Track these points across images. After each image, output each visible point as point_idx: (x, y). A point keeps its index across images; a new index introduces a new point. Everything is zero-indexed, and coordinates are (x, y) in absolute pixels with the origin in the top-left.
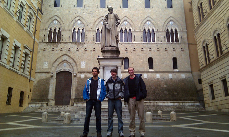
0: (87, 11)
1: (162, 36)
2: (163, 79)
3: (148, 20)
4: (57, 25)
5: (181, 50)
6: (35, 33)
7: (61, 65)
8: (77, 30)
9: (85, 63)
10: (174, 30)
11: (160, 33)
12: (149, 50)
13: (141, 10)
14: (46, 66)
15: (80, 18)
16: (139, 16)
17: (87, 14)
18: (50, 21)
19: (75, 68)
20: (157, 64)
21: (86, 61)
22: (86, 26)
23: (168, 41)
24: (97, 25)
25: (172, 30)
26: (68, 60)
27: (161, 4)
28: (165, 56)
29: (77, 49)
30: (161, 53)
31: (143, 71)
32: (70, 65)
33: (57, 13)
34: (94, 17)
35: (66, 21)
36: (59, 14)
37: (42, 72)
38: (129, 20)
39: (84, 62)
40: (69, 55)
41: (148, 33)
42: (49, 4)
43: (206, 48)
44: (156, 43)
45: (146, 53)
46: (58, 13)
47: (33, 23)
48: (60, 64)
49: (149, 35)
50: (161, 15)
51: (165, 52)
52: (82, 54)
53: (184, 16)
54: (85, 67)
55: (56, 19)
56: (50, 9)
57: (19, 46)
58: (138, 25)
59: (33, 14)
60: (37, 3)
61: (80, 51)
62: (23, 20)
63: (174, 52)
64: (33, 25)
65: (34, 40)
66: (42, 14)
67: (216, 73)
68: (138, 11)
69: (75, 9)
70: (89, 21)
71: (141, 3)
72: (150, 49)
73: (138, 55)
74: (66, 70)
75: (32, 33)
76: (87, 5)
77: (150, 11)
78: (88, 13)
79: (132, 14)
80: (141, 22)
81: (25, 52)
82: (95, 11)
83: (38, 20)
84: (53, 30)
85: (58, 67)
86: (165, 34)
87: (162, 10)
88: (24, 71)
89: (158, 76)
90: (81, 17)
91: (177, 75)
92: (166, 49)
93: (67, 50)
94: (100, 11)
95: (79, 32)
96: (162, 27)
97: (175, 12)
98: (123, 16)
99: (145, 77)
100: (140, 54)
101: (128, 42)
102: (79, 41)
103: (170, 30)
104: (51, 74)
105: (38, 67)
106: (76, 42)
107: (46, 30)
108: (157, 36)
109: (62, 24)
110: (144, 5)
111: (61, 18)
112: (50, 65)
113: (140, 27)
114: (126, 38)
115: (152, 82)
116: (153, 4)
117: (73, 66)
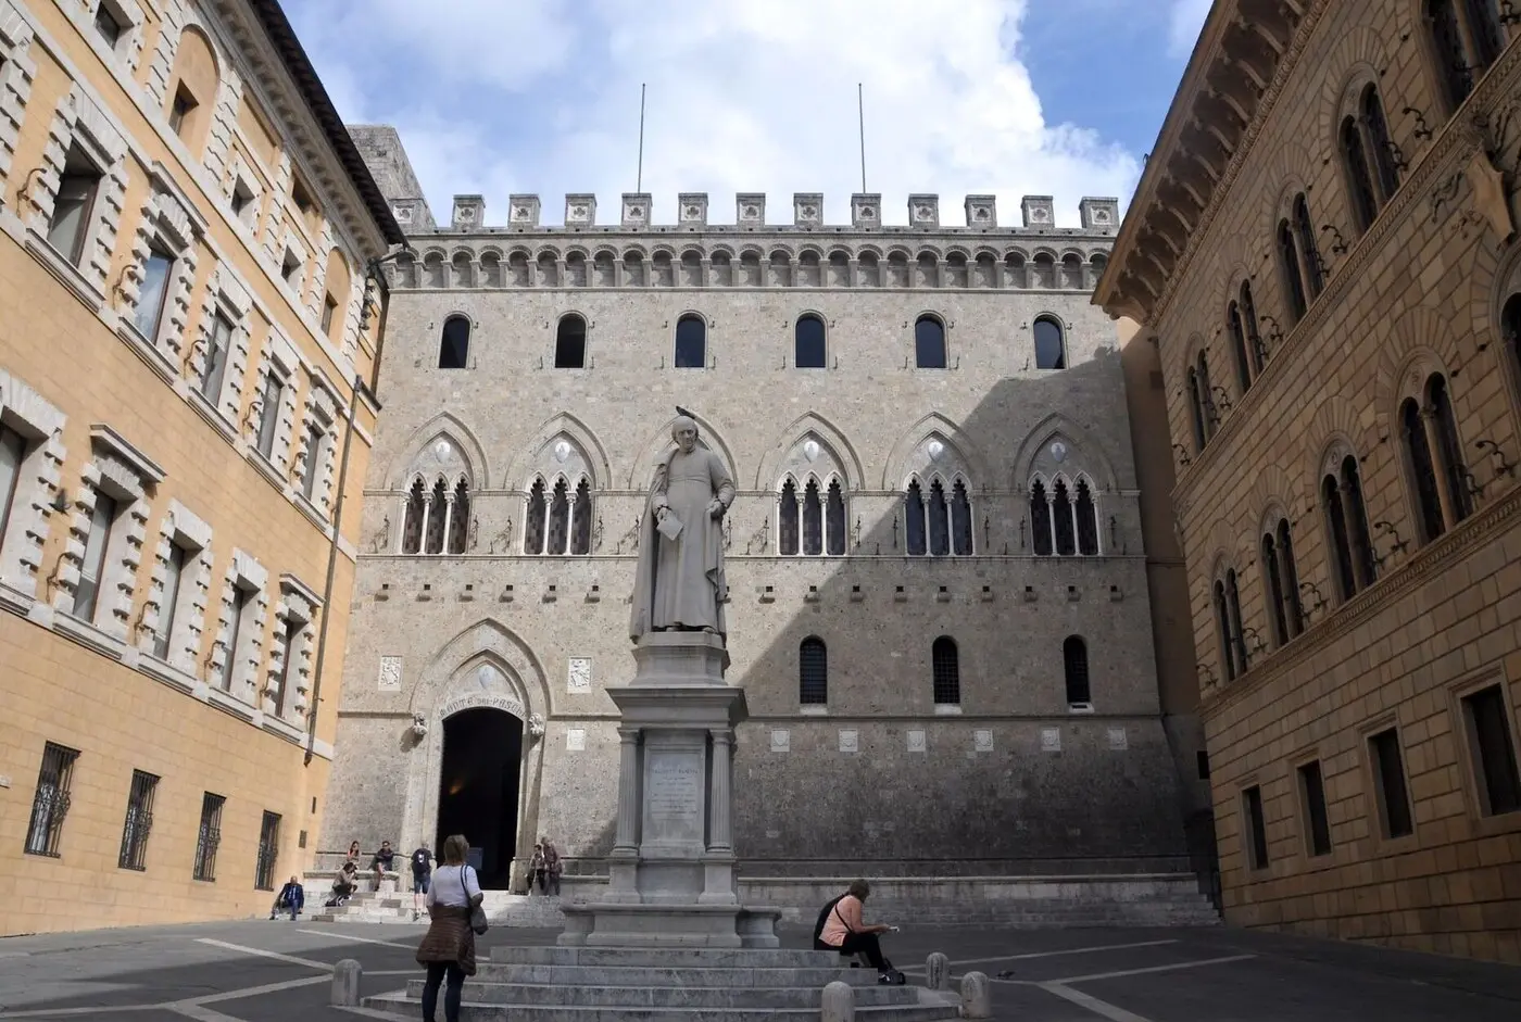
0: (605, 389)
1: (1005, 519)
2: (1010, 757)
3: (935, 433)
4: (449, 465)
5: (1108, 595)
6: (337, 510)
7: (464, 677)
8: (550, 489)
9: (588, 667)
10: (1070, 486)
11: (996, 506)
12: (935, 596)
13: (897, 377)
14: (390, 676)
15: (570, 427)
16: (882, 409)
17: (608, 404)
18: (416, 444)
19: (536, 694)
20: (982, 673)
21: (597, 655)
22: (599, 466)
23: (1042, 546)
25: (1060, 488)
26: (499, 649)
27: (1000, 346)
28: (1025, 627)
29: (551, 593)
30: (1000, 615)
31: (904, 711)
32: (513, 681)
33: (453, 400)
34: (642, 417)
35: (497, 442)
36: (461, 406)
37: (373, 715)
38: (828, 435)
39: (584, 661)
40: (509, 625)
41: (931, 504)
42: (416, 358)
43: (1226, 594)
44: (978, 560)
45: (923, 614)
46: (456, 401)
47: (331, 461)
48: (464, 671)
49: (939, 513)
50: (1001, 405)
51: (1025, 609)
52: (577, 617)
53: (1123, 411)
54: (587, 690)
55: (444, 434)
56: (415, 379)
57: (258, 583)
58: (876, 463)
59: (329, 409)
60: (351, 352)
61: (562, 601)
62: (278, 448)
63: (1074, 607)
64: (331, 470)
65: (334, 544)
66: (379, 407)
67: (1275, 730)
68: (881, 383)
69: (546, 378)
70: (613, 442)
71: (894, 339)
72: (943, 589)
73: (877, 627)
74: (491, 705)
75: (325, 511)
76: (607, 357)
77: (944, 383)
78: (613, 400)
79: (848, 399)
80: (891, 441)
81: (286, 613)
82: (649, 388)
83: (354, 437)
84: (427, 494)
85: (451, 687)
86: (1024, 511)
87: (1007, 382)
88: (279, 711)
89: (984, 738)
90: (572, 418)
91: (1086, 731)
92: (1029, 589)
93: (498, 595)
94: (677, 385)
95: (560, 498)
96: (1005, 472)
97: (1076, 390)
98: (798, 412)
99: (912, 748)
100: (890, 617)
101: (824, 553)
102: (560, 548)
103: (1049, 487)
104: (415, 723)
105: (351, 684)
106: (544, 553)
107: (396, 492)
108: (977, 518)
109: (474, 457)
110: (912, 354)
111: (472, 427)
112: (408, 676)
113: (887, 473)
114: (813, 534)
115: (953, 774)
116: (959, 348)
117: (526, 683)
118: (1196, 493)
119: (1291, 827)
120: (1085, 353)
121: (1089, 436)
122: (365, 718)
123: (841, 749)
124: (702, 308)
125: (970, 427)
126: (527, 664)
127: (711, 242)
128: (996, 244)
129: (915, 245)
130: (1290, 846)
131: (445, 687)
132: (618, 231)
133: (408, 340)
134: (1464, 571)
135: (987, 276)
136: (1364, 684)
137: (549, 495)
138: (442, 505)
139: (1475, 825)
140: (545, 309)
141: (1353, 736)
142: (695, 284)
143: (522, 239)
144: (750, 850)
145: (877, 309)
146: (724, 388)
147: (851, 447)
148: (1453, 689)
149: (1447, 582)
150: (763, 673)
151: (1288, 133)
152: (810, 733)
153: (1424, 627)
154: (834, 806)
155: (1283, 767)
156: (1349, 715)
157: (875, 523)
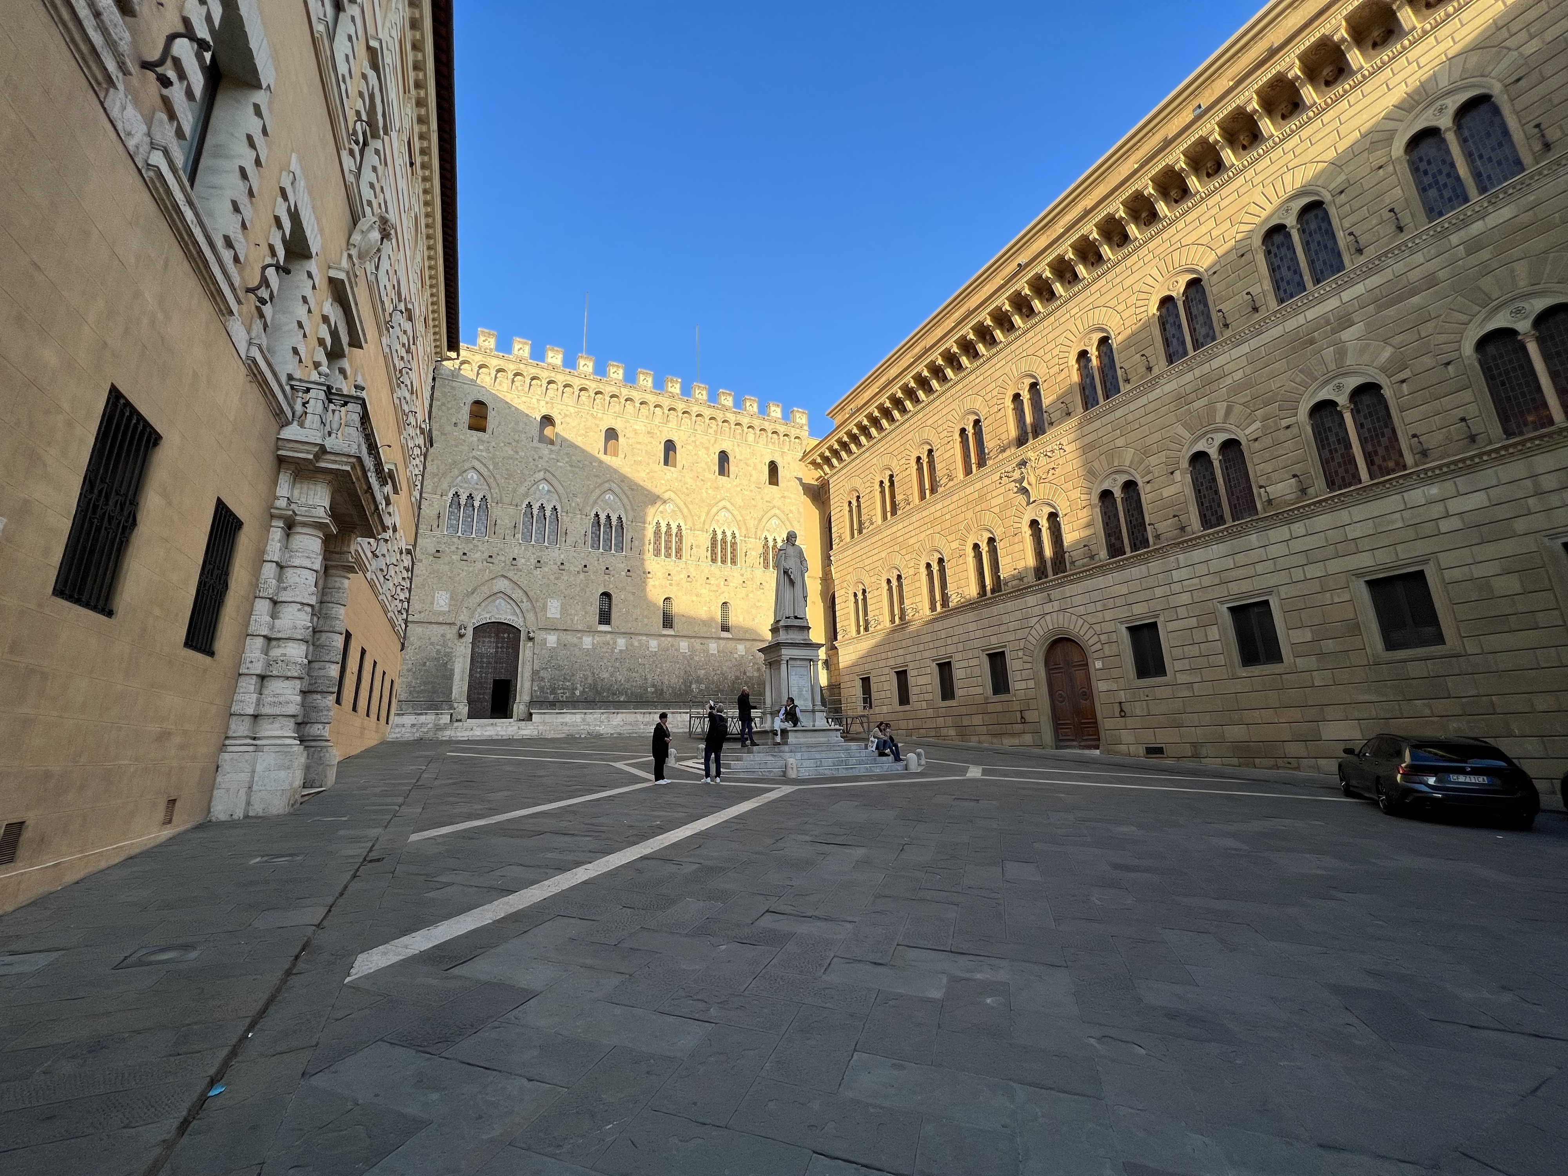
0: (567, 459)
1: (754, 552)
2: (752, 657)
3: (725, 508)
4: (476, 487)
7: (486, 606)
8: (536, 508)
9: (558, 604)
11: (750, 545)
12: (722, 583)
13: (709, 478)
14: (442, 601)
15: (548, 476)
16: (702, 493)
17: (569, 468)
18: (456, 472)
19: (530, 617)
20: (741, 619)
21: (562, 598)
22: (565, 501)
23: (766, 566)
24: (595, 502)
26: (509, 592)
27: (754, 472)
28: (759, 601)
29: (538, 565)
30: (749, 594)
31: (708, 635)
32: (516, 608)
34: (588, 479)
35: (506, 477)
36: (484, 454)
37: (430, 623)
38: (678, 501)
39: (556, 601)
40: (515, 579)
41: (721, 540)
42: (454, 420)
43: (860, 598)
44: (740, 569)
45: (717, 591)
46: (481, 451)
48: (486, 603)
49: (724, 546)
50: (753, 499)
51: (759, 592)
52: (552, 577)
53: (802, 510)
54: (558, 616)
55: (474, 468)
56: (454, 433)
58: (699, 518)
61: (544, 569)
68: (703, 480)
69: (534, 447)
70: (572, 488)
71: (709, 460)
72: (726, 580)
73: (697, 595)
74: (502, 621)
76: (569, 442)
77: (729, 484)
78: (571, 466)
79: (687, 485)
80: (706, 509)
82: (591, 463)
84: (463, 501)
85: (479, 610)
86: (760, 548)
87: (756, 489)
89: (740, 649)
90: (549, 472)
92: (761, 584)
93: (508, 562)
94: (605, 464)
95: (541, 514)
96: (753, 530)
97: (784, 497)
98: (664, 488)
99: (711, 652)
100: (704, 591)
101: (674, 558)
102: (541, 540)
103: (770, 540)
104: (460, 629)
105: (416, 605)
106: (533, 543)
107: (444, 497)
108: (741, 549)
109: (493, 485)
110: (717, 468)
111: (491, 467)
112: (453, 602)
113: (704, 524)
114: (668, 548)
115: (729, 664)
116: (737, 469)
117: (524, 610)
118: (846, 554)
119: (888, 694)
120: (789, 481)
121: (788, 519)
122: (425, 625)
123: (681, 651)
124: (618, 426)
125: (740, 507)
126: (525, 600)
127: (625, 392)
128: (756, 423)
129: (721, 416)
130: (886, 701)
131: (476, 610)
132: (576, 374)
133: (448, 409)
134: (995, 610)
135: (751, 437)
136: (938, 644)
137: (535, 511)
138: (471, 509)
139: (987, 698)
140: (534, 409)
141: (928, 662)
142: (615, 412)
143: (522, 366)
144: (641, 697)
145: (701, 443)
146: (629, 470)
147: (688, 509)
148: (983, 650)
149: (986, 612)
150: (646, 613)
151: (929, 422)
152: (666, 642)
153: (972, 627)
154: (678, 677)
155: (887, 671)
156: (927, 654)
157: (698, 547)
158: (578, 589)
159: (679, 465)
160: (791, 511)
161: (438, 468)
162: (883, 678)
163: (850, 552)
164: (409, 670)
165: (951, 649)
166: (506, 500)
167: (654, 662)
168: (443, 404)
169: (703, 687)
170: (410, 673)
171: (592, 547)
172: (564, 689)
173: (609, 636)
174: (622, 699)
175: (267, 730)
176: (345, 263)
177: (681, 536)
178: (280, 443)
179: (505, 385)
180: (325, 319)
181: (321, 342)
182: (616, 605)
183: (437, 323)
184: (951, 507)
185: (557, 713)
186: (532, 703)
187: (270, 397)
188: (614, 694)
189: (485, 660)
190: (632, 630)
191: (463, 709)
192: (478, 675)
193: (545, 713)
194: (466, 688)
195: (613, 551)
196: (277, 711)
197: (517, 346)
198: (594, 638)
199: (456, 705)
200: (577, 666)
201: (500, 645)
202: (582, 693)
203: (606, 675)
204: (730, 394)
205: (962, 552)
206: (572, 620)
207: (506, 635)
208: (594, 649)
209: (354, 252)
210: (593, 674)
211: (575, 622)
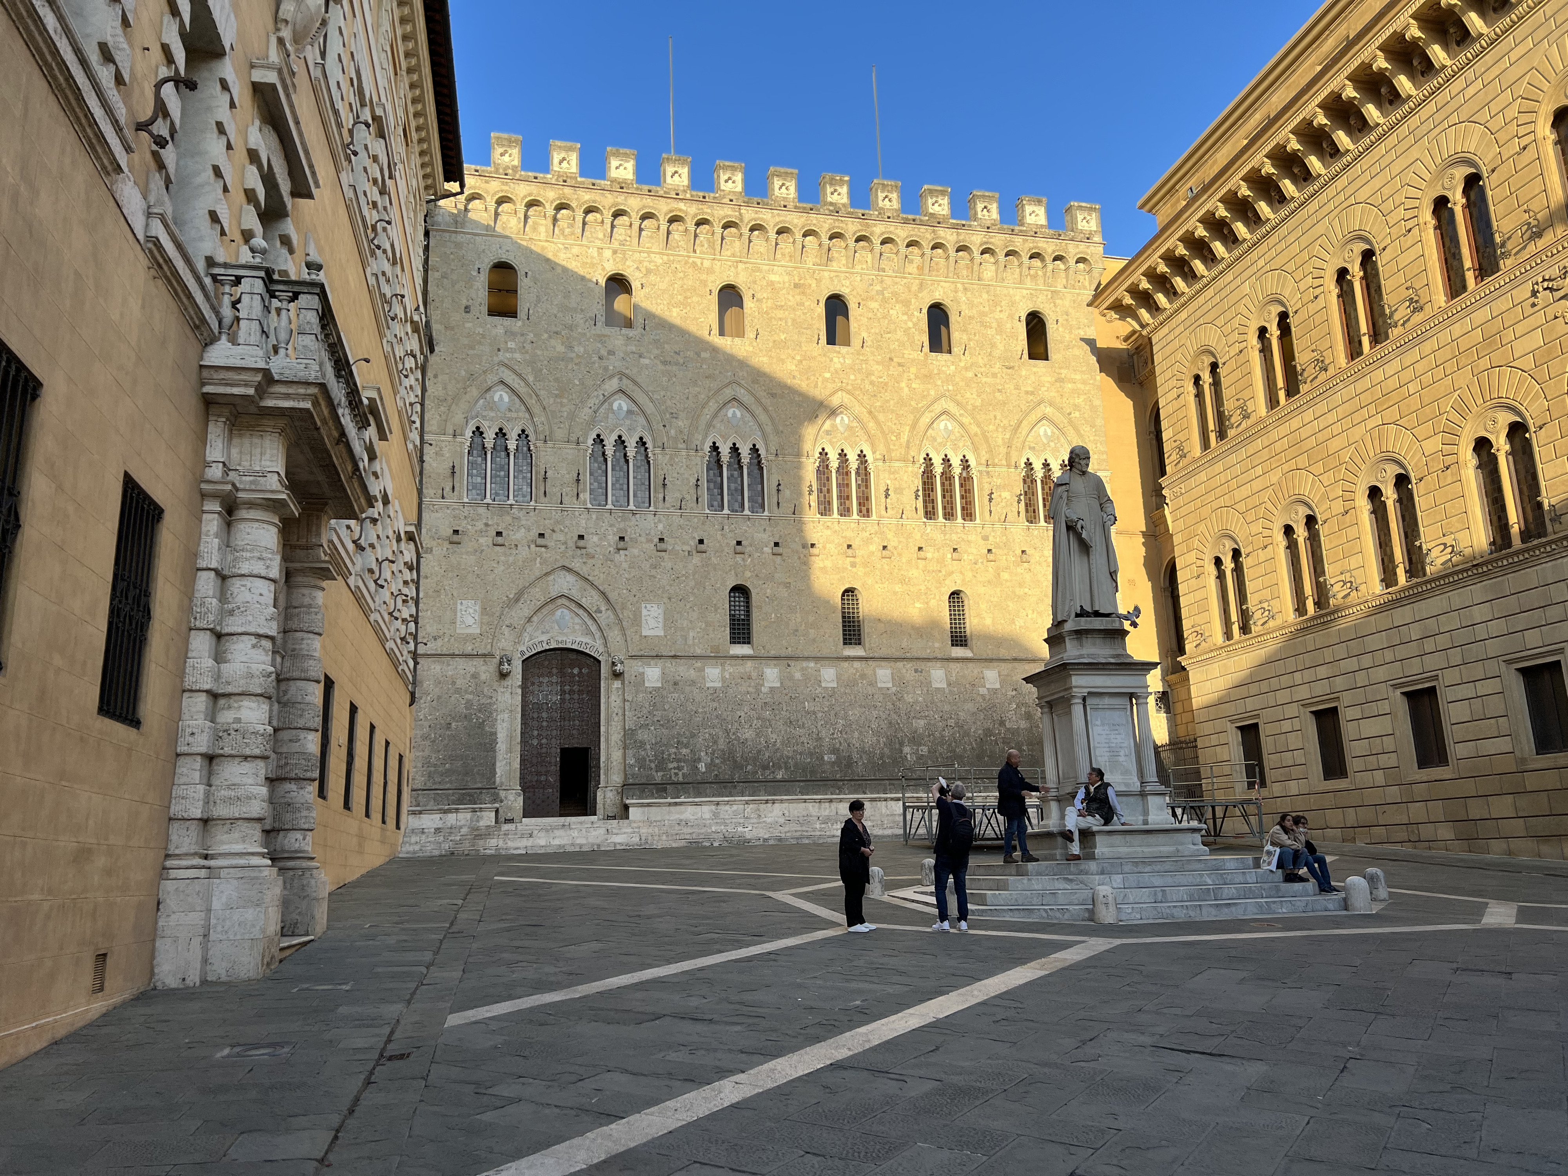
0: (656, 352)
1: (1005, 492)
2: (1014, 693)
3: (945, 412)
4: (509, 415)
7: (541, 621)
8: (609, 445)
9: (660, 611)
10: (1055, 466)
11: (997, 479)
12: (949, 556)
13: (913, 360)
14: (468, 618)
15: (626, 384)
16: (902, 389)
17: (661, 367)
18: (474, 392)
19: (614, 636)
20: (988, 622)
21: (666, 600)
22: (658, 426)
23: (1032, 516)
25: (1045, 465)
26: (575, 594)
27: (998, 337)
28: (1021, 585)
29: (622, 544)
30: (1002, 574)
31: (927, 653)
32: (590, 622)
33: (508, 350)
34: (695, 383)
35: (557, 396)
36: (517, 356)
37: (454, 656)
38: (857, 409)
39: (655, 607)
40: (584, 571)
41: (942, 476)
42: (464, 302)
43: (1228, 568)
44: (981, 526)
45: (940, 571)
46: (512, 351)
48: (540, 615)
49: (949, 485)
50: (999, 391)
51: (1020, 569)
52: (646, 566)
53: (1098, 401)
54: (660, 632)
55: (502, 383)
56: (468, 325)
58: (898, 436)
61: (633, 551)
66: (431, 351)
68: (900, 365)
69: (599, 336)
70: (669, 403)
71: (910, 324)
72: (955, 550)
73: (903, 581)
74: (569, 646)
76: (657, 320)
77: (953, 368)
78: (665, 363)
79: (873, 378)
80: (910, 419)
82: (698, 354)
84: (489, 442)
85: (529, 629)
86: (1017, 485)
87: (1005, 370)
89: (991, 677)
90: (628, 377)
92: (1023, 552)
93: (571, 544)
94: (723, 353)
95: (620, 455)
96: (1003, 450)
97: (1060, 380)
98: (830, 387)
99: (936, 685)
100: (914, 573)
101: (855, 516)
102: (623, 501)
103: (1038, 466)
104: (501, 663)
105: (428, 627)
106: (609, 506)
107: (459, 439)
108: (981, 489)
109: (536, 409)
110: (925, 339)
111: (531, 379)
112: (486, 619)
113: (908, 447)
114: (844, 498)
115: (970, 706)
116: (965, 337)
117: (603, 625)
118: (1192, 482)
119: (1299, 757)
120: (1068, 347)
121: (1070, 422)
122: (445, 659)
123: (879, 685)
124: (741, 280)
125: (975, 407)
126: (603, 609)
127: (750, 215)
128: (998, 241)
129: (929, 236)
130: (1296, 772)
131: (524, 629)
132: (661, 193)
133: (454, 284)
134: (1532, 575)
135: (989, 270)
136: (1402, 652)
137: (610, 450)
138: (503, 454)
139: (1523, 761)
140: (593, 265)
141: (1383, 690)
142: (734, 255)
143: (567, 190)
144: (813, 772)
145: (895, 294)
146: (765, 359)
147: (878, 422)
148: (1508, 662)
149: (1512, 581)
150: (811, 619)
151: (1362, 195)
152: (852, 671)
153: (1479, 613)
154: (877, 733)
155: (1292, 710)
156: (1381, 674)
157: (899, 491)
158: (692, 583)
159: (856, 342)
160: (1076, 407)
161: (445, 388)
162: (1286, 726)
163: (1203, 476)
164: (425, 738)
165: (1432, 663)
166: (560, 434)
167: (831, 706)
168: (444, 276)
169: (924, 750)
170: (428, 743)
171: (710, 506)
172: (679, 761)
173: (749, 664)
174: (779, 777)
175: (223, 843)
176: (274, 56)
177: (867, 474)
178: (205, 373)
179: (542, 229)
180: (253, 156)
181: (250, 196)
182: (760, 608)
183: (423, 134)
184: (1420, 367)
185: (670, 804)
186: (626, 788)
187: (185, 300)
188: (765, 767)
189: (544, 715)
190: (790, 652)
191: (515, 801)
192: (535, 742)
193: (649, 805)
194: (517, 764)
195: (747, 512)
196: (235, 811)
197: (556, 157)
198: (723, 670)
199: (502, 794)
200: (698, 719)
201: (567, 688)
202: (710, 766)
203: (748, 734)
204: (943, 193)
205: (1449, 460)
206: (685, 638)
207: (576, 671)
208: (726, 687)
209: (286, 33)
210: (727, 732)
211: (690, 642)
